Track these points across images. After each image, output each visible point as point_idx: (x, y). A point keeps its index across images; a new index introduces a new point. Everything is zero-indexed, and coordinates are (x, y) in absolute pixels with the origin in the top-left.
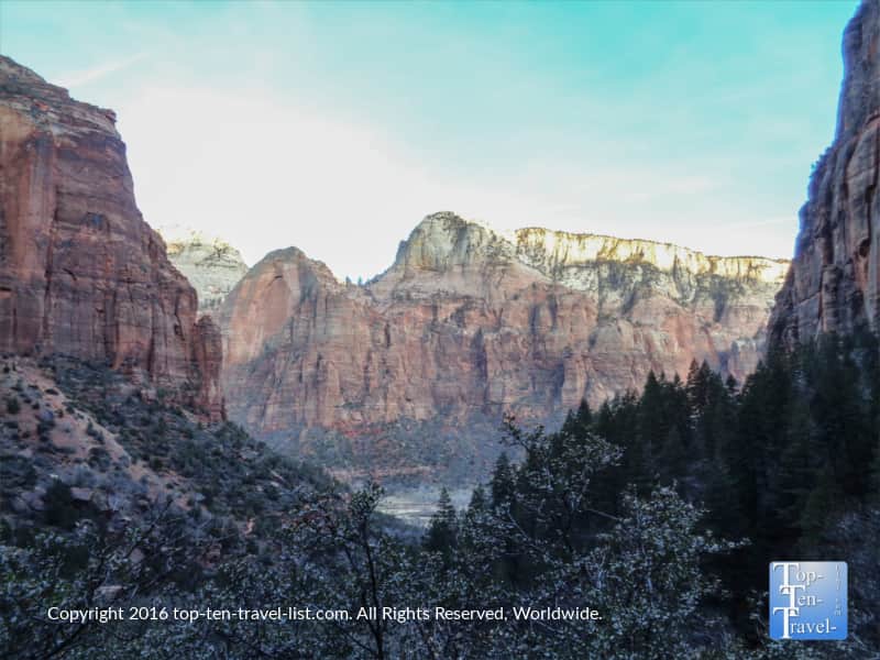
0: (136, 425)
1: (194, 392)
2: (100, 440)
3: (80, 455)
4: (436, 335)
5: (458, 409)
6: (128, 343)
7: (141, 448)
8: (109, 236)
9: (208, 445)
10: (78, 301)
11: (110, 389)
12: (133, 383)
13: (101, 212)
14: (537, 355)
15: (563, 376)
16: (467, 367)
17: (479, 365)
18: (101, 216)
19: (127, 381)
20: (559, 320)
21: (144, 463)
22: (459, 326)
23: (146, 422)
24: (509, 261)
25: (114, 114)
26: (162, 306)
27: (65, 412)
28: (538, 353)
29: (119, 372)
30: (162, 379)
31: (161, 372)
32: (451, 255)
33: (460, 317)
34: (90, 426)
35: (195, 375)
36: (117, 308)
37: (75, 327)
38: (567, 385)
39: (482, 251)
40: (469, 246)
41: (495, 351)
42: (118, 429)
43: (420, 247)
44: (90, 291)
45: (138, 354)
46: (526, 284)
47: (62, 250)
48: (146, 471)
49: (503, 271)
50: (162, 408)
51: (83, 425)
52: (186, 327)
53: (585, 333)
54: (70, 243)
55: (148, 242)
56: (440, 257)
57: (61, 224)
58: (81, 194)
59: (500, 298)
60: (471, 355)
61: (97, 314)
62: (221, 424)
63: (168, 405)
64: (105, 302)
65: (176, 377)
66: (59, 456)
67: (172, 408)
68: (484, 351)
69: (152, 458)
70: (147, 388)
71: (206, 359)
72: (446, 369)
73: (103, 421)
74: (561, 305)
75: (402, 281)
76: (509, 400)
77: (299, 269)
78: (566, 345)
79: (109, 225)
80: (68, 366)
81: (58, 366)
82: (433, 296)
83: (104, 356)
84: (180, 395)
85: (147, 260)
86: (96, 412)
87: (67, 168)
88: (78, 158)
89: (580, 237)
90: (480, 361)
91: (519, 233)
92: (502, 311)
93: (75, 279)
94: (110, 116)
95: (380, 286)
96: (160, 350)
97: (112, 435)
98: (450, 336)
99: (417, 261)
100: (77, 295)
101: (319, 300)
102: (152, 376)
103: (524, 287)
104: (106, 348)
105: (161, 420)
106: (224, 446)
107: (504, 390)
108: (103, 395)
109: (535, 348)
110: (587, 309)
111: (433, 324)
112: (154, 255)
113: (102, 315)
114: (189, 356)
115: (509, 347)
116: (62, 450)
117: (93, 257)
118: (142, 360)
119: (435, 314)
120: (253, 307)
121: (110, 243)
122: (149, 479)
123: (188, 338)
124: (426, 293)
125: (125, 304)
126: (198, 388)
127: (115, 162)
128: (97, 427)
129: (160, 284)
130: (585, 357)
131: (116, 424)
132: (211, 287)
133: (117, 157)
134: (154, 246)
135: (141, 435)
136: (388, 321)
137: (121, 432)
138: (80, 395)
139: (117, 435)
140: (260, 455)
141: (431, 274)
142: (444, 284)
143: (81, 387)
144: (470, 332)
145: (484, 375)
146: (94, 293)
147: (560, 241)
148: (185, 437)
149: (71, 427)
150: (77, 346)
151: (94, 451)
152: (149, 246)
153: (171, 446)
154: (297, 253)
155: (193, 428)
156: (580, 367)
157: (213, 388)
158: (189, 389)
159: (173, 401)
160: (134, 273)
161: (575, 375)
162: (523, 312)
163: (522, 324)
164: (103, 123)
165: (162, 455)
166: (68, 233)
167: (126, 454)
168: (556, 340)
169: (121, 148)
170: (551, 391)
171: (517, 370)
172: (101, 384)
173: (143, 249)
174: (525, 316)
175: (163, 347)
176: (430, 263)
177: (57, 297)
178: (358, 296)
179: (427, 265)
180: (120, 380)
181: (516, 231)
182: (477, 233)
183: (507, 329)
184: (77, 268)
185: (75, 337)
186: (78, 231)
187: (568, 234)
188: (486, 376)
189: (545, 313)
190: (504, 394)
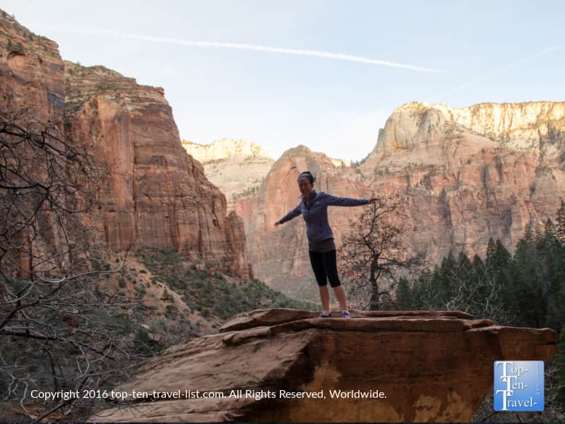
0: (193, 288)
1: (230, 262)
2: (172, 300)
3: (161, 310)
4: (411, 198)
5: (432, 251)
6: (185, 235)
7: (198, 303)
8: (167, 169)
9: (239, 298)
10: (154, 213)
11: (177, 266)
12: (190, 261)
13: (161, 154)
14: (489, 204)
15: (511, 219)
16: (436, 219)
17: (445, 216)
18: (161, 157)
19: (187, 260)
20: (504, 176)
21: (199, 312)
22: (427, 188)
23: (200, 286)
24: (463, 134)
25: (163, 90)
26: (204, 209)
27: (151, 284)
28: (490, 203)
29: (182, 255)
30: (208, 256)
31: (208, 251)
32: (416, 136)
33: (427, 181)
34: (166, 291)
35: (230, 251)
36: (176, 214)
37: (153, 229)
38: (514, 225)
39: (440, 129)
40: (430, 127)
41: (456, 204)
42: (183, 291)
43: (393, 132)
44: (159, 205)
45: (192, 242)
46: (476, 150)
47: (141, 182)
48: (200, 318)
49: (458, 143)
50: (209, 275)
51: (161, 291)
52: (221, 220)
53: (526, 183)
54: (145, 177)
55: (191, 168)
56: (409, 138)
57: (139, 165)
58: (148, 145)
59: (456, 164)
60: (439, 209)
61: (165, 219)
62: (250, 282)
63: (213, 273)
64: (169, 212)
65: (218, 253)
66: (148, 312)
67: (216, 274)
68: (448, 205)
69: (204, 308)
70: (199, 263)
71: (235, 240)
72: (421, 222)
73: (174, 288)
74: (505, 163)
75: (382, 159)
76: (469, 240)
77: (307, 160)
78: (511, 193)
79: (166, 162)
80: (153, 254)
81: (146, 255)
82: (406, 168)
83: (172, 245)
84: (221, 265)
85: (192, 180)
86: (169, 282)
87: (138, 130)
88: (144, 123)
89: (521, 106)
90: (446, 214)
91: (472, 109)
92: (459, 173)
93: (150, 199)
94: (160, 91)
95: (367, 165)
96: (206, 238)
97: (179, 296)
98: (421, 197)
99: (392, 144)
100: (153, 209)
101: (322, 183)
102: (201, 255)
103: (474, 153)
104: (173, 239)
105: (209, 283)
106: (250, 298)
107: (465, 234)
108: (173, 271)
109: (488, 199)
110: (526, 164)
111: (407, 189)
112: (196, 176)
113: (169, 219)
114: (224, 239)
115: (468, 200)
116: (150, 308)
117: (158, 184)
118: (195, 246)
119: (408, 182)
120: (279, 191)
121: (168, 173)
122: (201, 323)
123: (223, 227)
124: (400, 166)
125: (181, 211)
126: (232, 260)
127: (166, 121)
128: (170, 292)
129: (202, 194)
130: (527, 202)
131: (182, 289)
132: (251, 179)
133: (167, 117)
134: (195, 169)
135: (197, 295)
136: (372, 191)
137: (185, 294)
138: (160, 272)
139: (183, 296)
140: (273, 302)
141: (402, 151)
142: (413, 158)
143: (160, 267)
144: (436, 192)
145: (449, 224)
146: (162, 206)
147: (505, 110)
148: (224, 293)
149: (155, 293)
150: (155, 241)
151: (168, 307)
152: (193, 171)
153: (215, 300)
154: (304, 149)
155: (229, 287)
156: (524, 210)
157: (242, 259)
158: (226, 261)
159: (217, 270)
160: (184, 190)
161: (519, 216)
162: (476, 173)
163: (476, 182)
164: (156, 97)
165: (210, 307)
166: (143, 171)
167: (187, 307)
168: (504, 191)
169: (168, 110)
170: (502, 231)
171: (474, 218)
172: (171, 264)
173: (189, 173)
174: (478, 175)
175: (207, 236)
176: (402, 144)
177: (141, 211)
178: (351, 175)
179: (400, 145)
180: (183, 260)
181: (470, 108)
182: (436, 116)
183: (464, 187)
184: (151, 192)
185: (154, 235)
186: (149, 168)
187: (511, 104)
188: (451, 224)
189: (493, 172)
190: (465, 237)
